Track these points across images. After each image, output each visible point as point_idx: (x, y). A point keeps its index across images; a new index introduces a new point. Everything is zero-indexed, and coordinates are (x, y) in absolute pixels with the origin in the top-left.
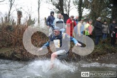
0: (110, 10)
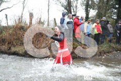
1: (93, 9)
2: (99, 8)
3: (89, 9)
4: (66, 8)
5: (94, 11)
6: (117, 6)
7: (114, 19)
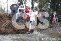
0: (49, 4)
1: (36, 2)
2: (40, 2)
3: (34, 2)
4: (19, 1)
6: (50, 1)
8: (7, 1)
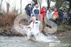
0: (68, 3)
1: (53, 1)
3: (50, 1)
4: (33, 1)
5: (53, 2)
7: (67, 8)
8: (21, 1)
